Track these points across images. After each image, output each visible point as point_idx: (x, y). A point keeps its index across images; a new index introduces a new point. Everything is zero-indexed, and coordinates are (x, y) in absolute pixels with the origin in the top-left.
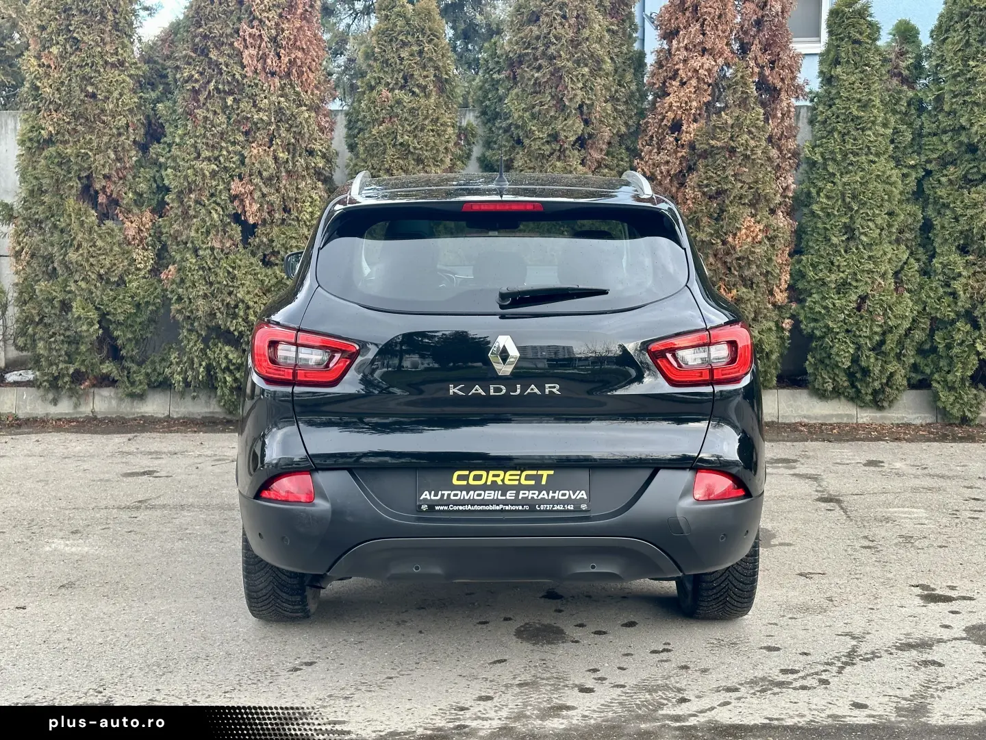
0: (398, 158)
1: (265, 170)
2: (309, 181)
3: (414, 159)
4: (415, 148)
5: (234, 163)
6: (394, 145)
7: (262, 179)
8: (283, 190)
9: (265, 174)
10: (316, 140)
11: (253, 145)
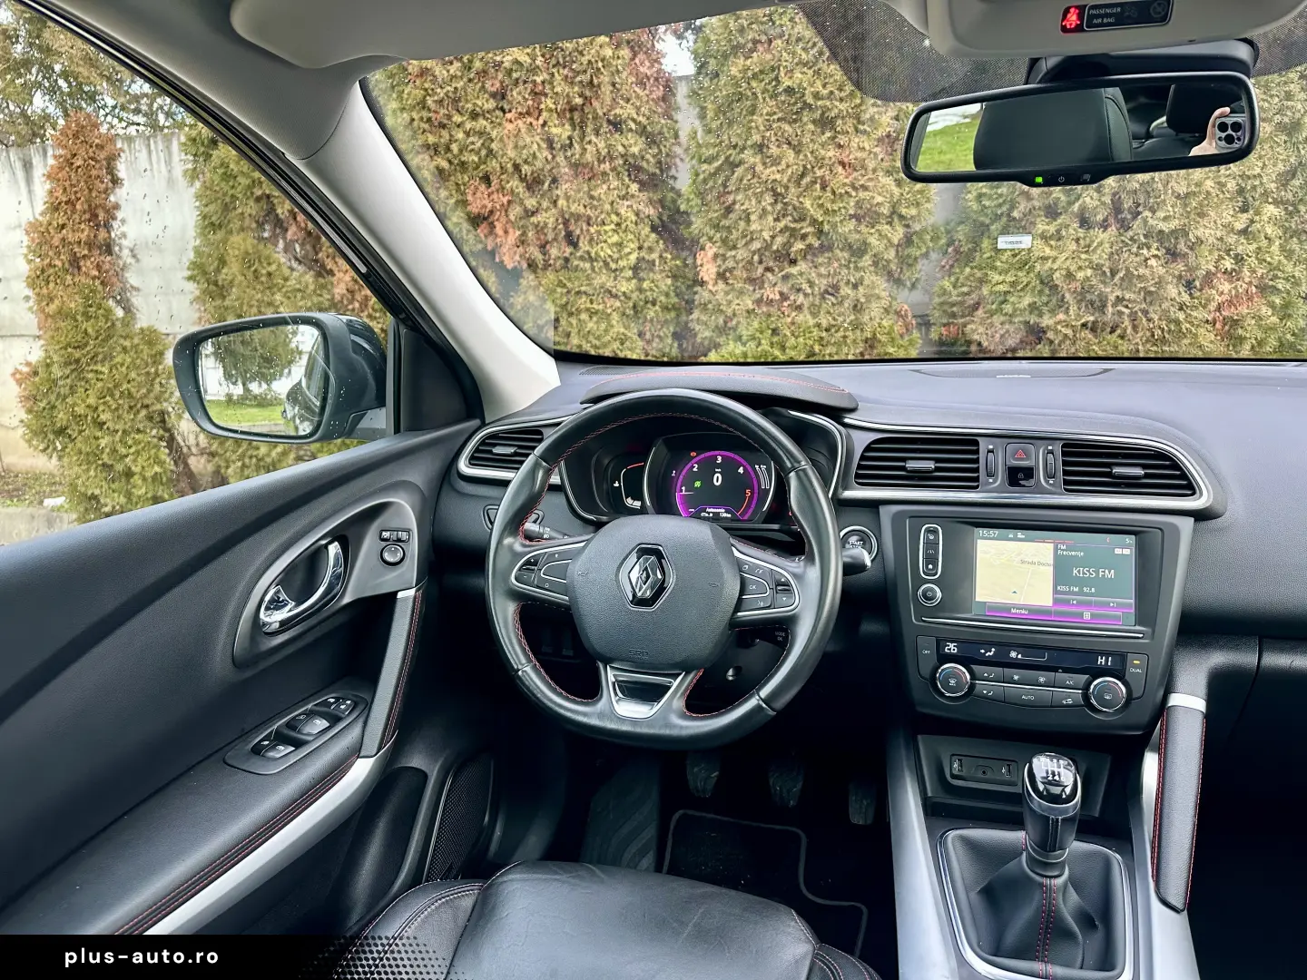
0: (779, 120)
1: (526, 162)
2: (615, 183)
3: (814, 122)
4: (817, 96)
5: (478, 153)
6: (774, 96)
7: (522, 179)
8: (561, 202)
9: (525, 169)
10: (628, 101)
11: (508, 116)
